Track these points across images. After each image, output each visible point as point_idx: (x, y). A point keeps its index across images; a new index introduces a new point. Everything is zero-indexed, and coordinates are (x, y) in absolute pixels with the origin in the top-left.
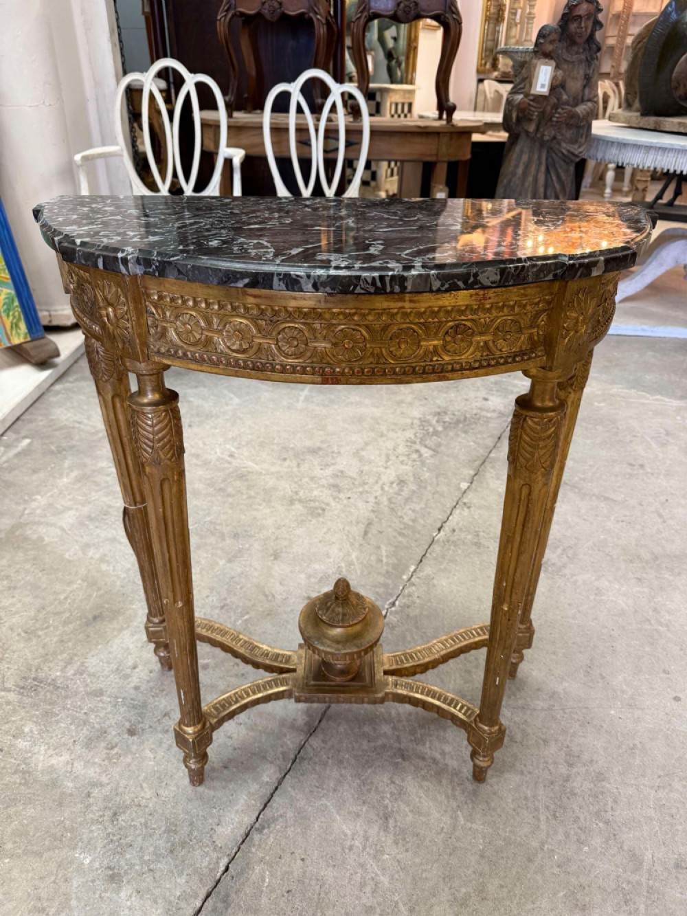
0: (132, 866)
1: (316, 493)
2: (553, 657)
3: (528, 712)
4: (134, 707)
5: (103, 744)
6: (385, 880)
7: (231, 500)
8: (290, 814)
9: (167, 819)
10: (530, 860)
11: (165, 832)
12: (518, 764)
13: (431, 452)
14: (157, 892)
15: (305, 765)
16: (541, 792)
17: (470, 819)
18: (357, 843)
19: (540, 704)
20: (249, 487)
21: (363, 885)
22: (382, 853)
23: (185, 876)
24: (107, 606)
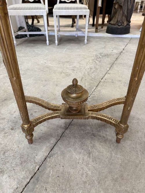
0: (8, 168)
1: (68, 71)
2: (137, 109)
3: (131, 123)
4: (14, 122)
5: (3, 133)
6: (89, 173)
7: (45, 73)
8: (59, 152)
9: (20, 154)
10: (137, 167)
11: (19, 158)
12: (130, 138)
13: (99, 62)
14: (15, 177)
15: (64, 138)
16: (138, 146)
17: (116, 154)
18: (80, 161)
19: (135, 121)
20: (50, 70)
21: (82, 174)
22: (89, 164)
23: (24, 172)
24: (9, 97)
